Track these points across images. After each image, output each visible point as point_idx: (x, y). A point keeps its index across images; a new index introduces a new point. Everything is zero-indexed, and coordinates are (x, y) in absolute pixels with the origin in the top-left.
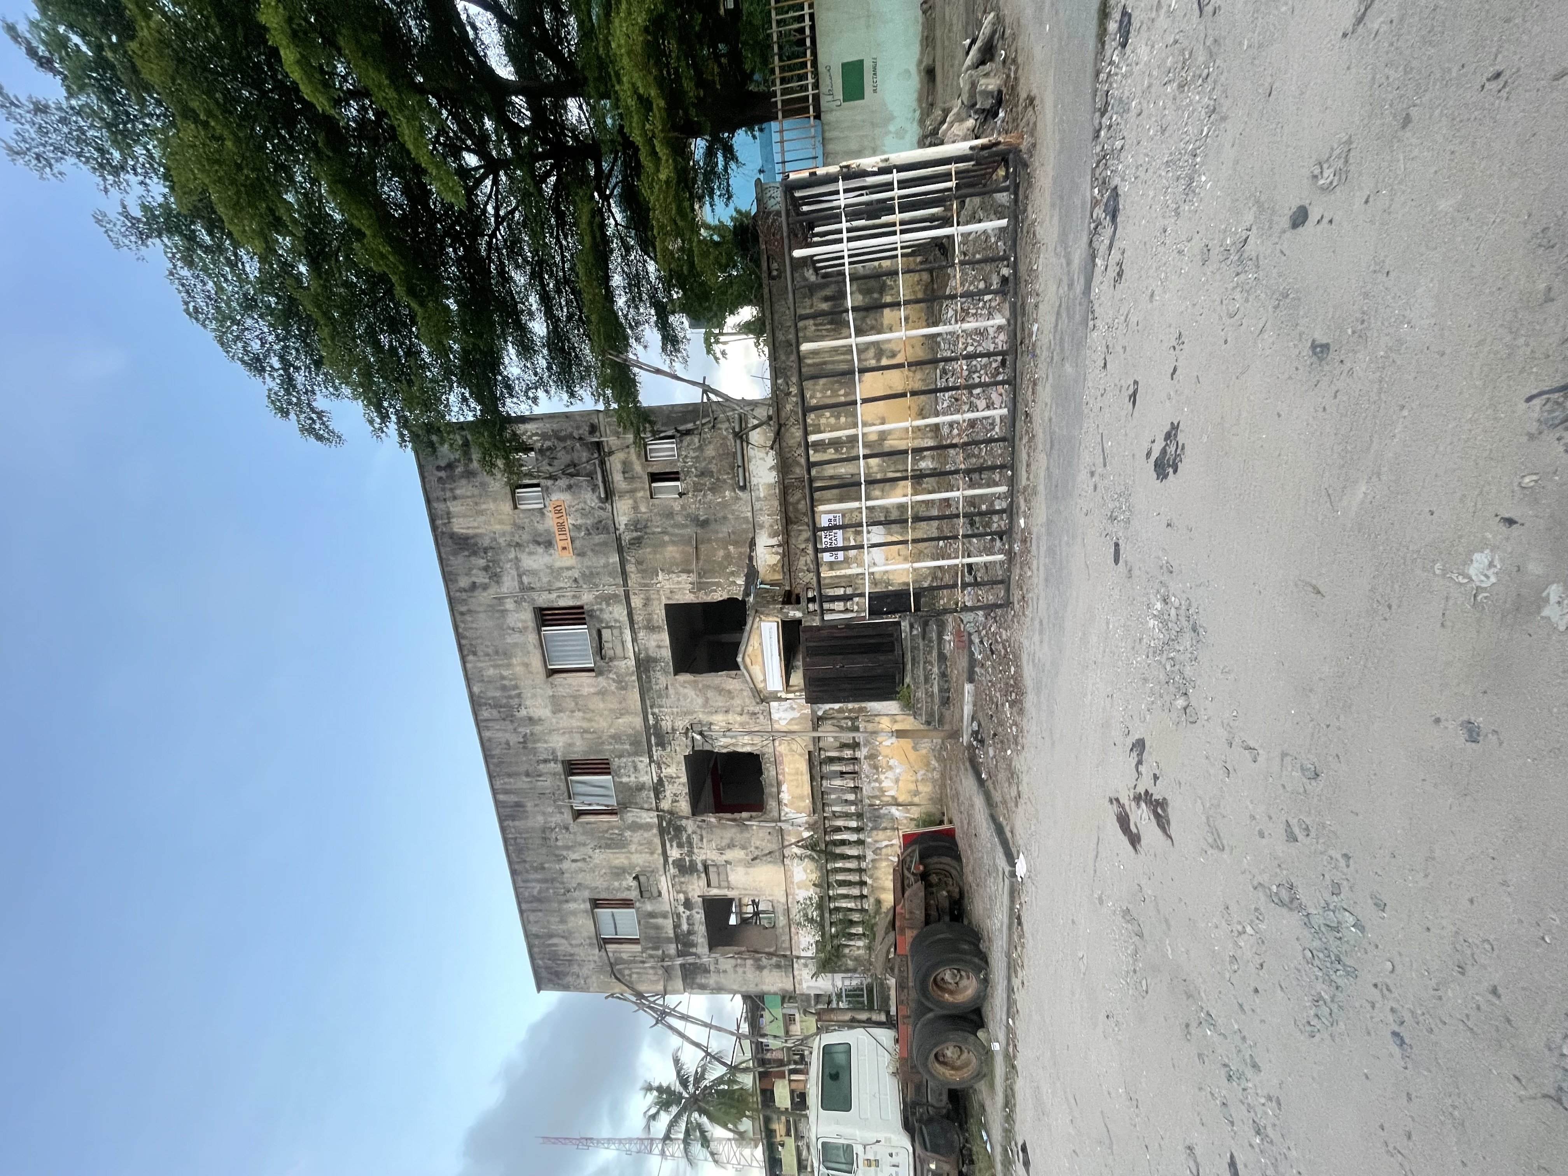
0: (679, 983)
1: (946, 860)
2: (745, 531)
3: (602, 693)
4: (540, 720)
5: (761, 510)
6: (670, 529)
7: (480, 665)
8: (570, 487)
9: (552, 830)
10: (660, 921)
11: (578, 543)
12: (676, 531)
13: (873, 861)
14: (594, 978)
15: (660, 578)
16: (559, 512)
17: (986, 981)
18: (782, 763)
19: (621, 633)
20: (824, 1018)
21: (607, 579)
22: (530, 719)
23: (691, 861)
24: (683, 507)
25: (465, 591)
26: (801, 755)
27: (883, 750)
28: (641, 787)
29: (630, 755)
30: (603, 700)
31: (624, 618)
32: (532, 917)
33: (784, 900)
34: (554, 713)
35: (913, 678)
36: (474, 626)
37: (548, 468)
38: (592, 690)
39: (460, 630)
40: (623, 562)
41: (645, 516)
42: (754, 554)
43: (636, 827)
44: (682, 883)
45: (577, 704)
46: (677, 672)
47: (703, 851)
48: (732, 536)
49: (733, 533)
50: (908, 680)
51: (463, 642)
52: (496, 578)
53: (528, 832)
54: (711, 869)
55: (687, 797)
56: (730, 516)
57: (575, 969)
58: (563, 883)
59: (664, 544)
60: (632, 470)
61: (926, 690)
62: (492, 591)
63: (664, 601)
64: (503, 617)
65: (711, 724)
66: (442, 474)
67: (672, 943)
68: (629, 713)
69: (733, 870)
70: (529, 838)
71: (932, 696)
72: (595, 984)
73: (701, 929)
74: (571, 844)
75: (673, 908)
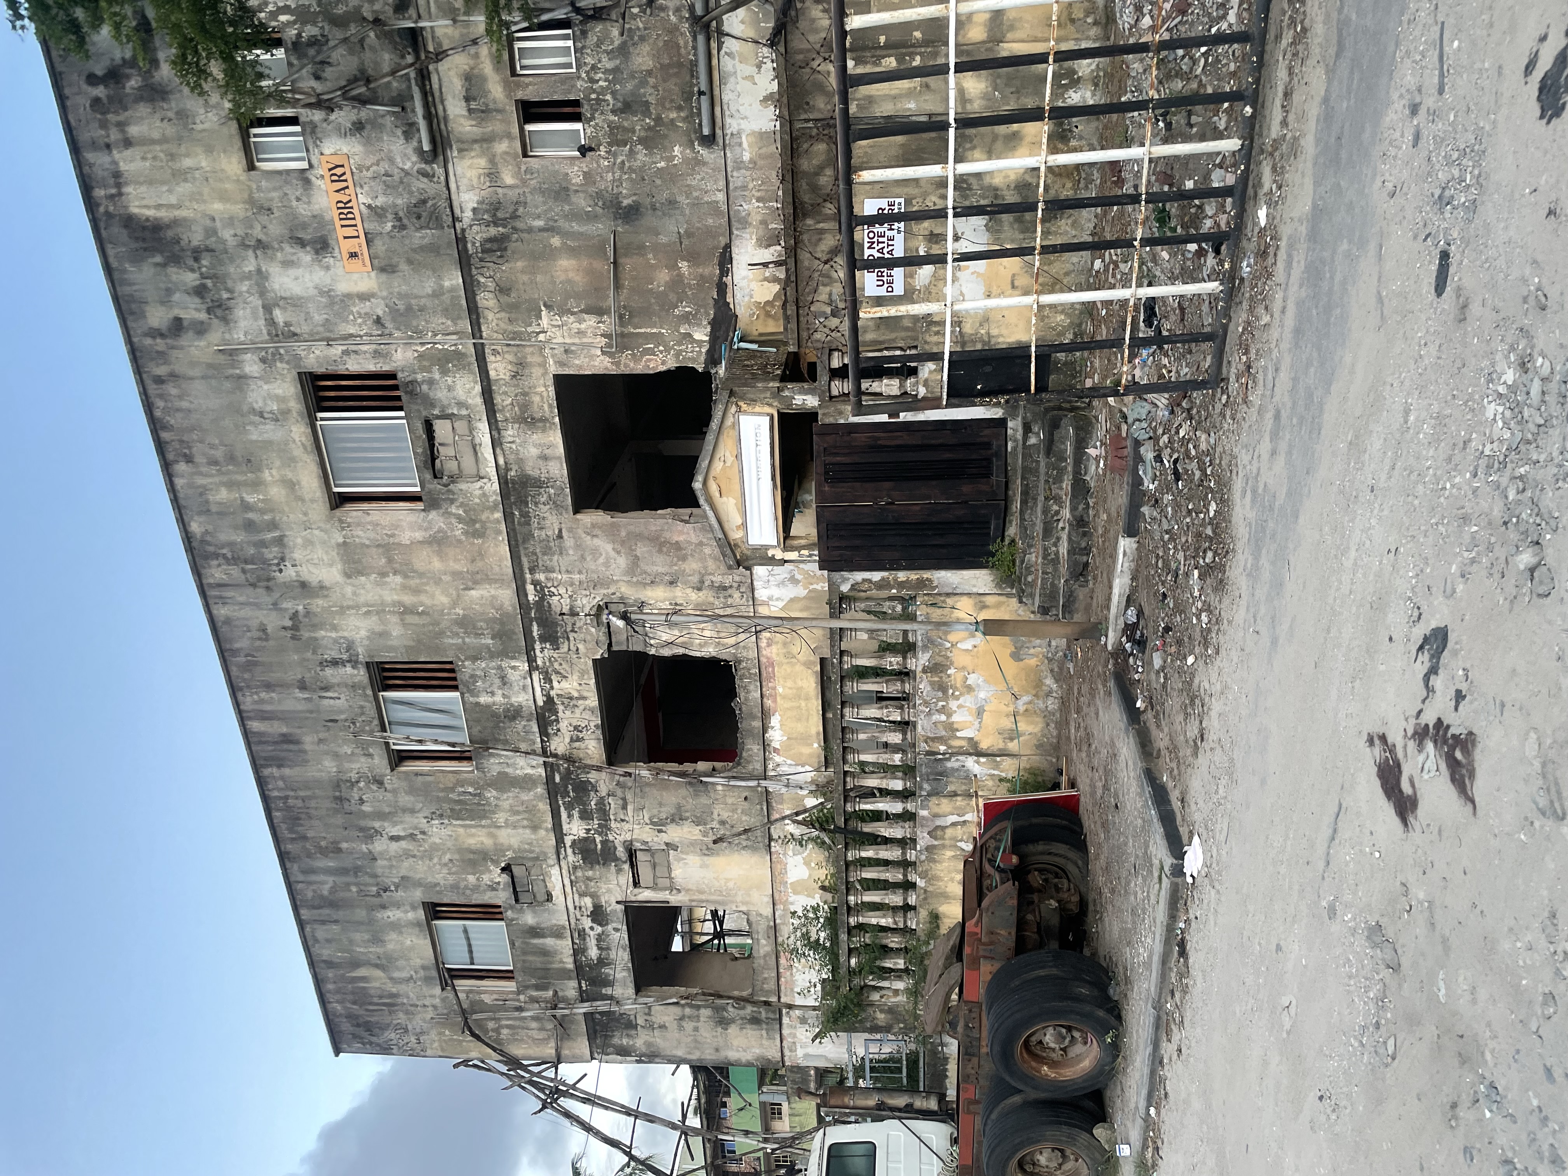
0: (582, 1046)
1: (1061, 848)
2: (710, 233)
3: (438, 541)
4: (322, 587)
5: (744, 187)
6: (561, 223)
7: (200, 481)
8: (358, 127)
9: (353, 784)
10: (549, 942)
11: (380, 246)
12: (576, 227)
13: (929, 849)
14: (433, 1034)
15: (545, 322)
16: (340, 179)
17: (1115, 1050)
18: (771, 677)
19: (471, 429)
20: (833, 1102)
21: (439, 321)
22: (303, 585)
23: (604, 843)
24: (588, 177)
25: (162, 335)
26: (808, 665)
27: (959, 658)
28: (514, 714)
29: (492, 656)
30: (440, 554)
31: (477, 401)
32: (321, 932)
33: (767, 911)
34: (348, 575)
35: (1023, 528)
36: (184, 404)
37: (313, 83)
38: (419, 535)
39: (158, 413)
40: (470, 288)
41: (512, 194)
42: (728, 280)
43: (505, 782)
44: (589, 879)
45: (390, 561)
46: (578, 507)
47: (626, 826)
48: (686, 242)
49: (689, 234)
50: (1012, 531)
51: (165, 435)
52: (221, 310)
53: (307, 788)
54: (641, 857)
55: (599, 732)
56: (682, 199)
57: (401, 1018)
58: (375, 876)
59: (550, 254)
60: (486, 93)
61: (1045, 549)
62: (215, 337)
63: (553, 369)
64: (240, 389)
65: (643, 601)
66: (100, 91)
67: (570, 978)
68: (489, 580)
69: (679, 860)
70: (310, 798)
71: (1056, 561)
72: (436, 1045)
73: (621, 957)
74: (387, 810)
75: (573, 921)
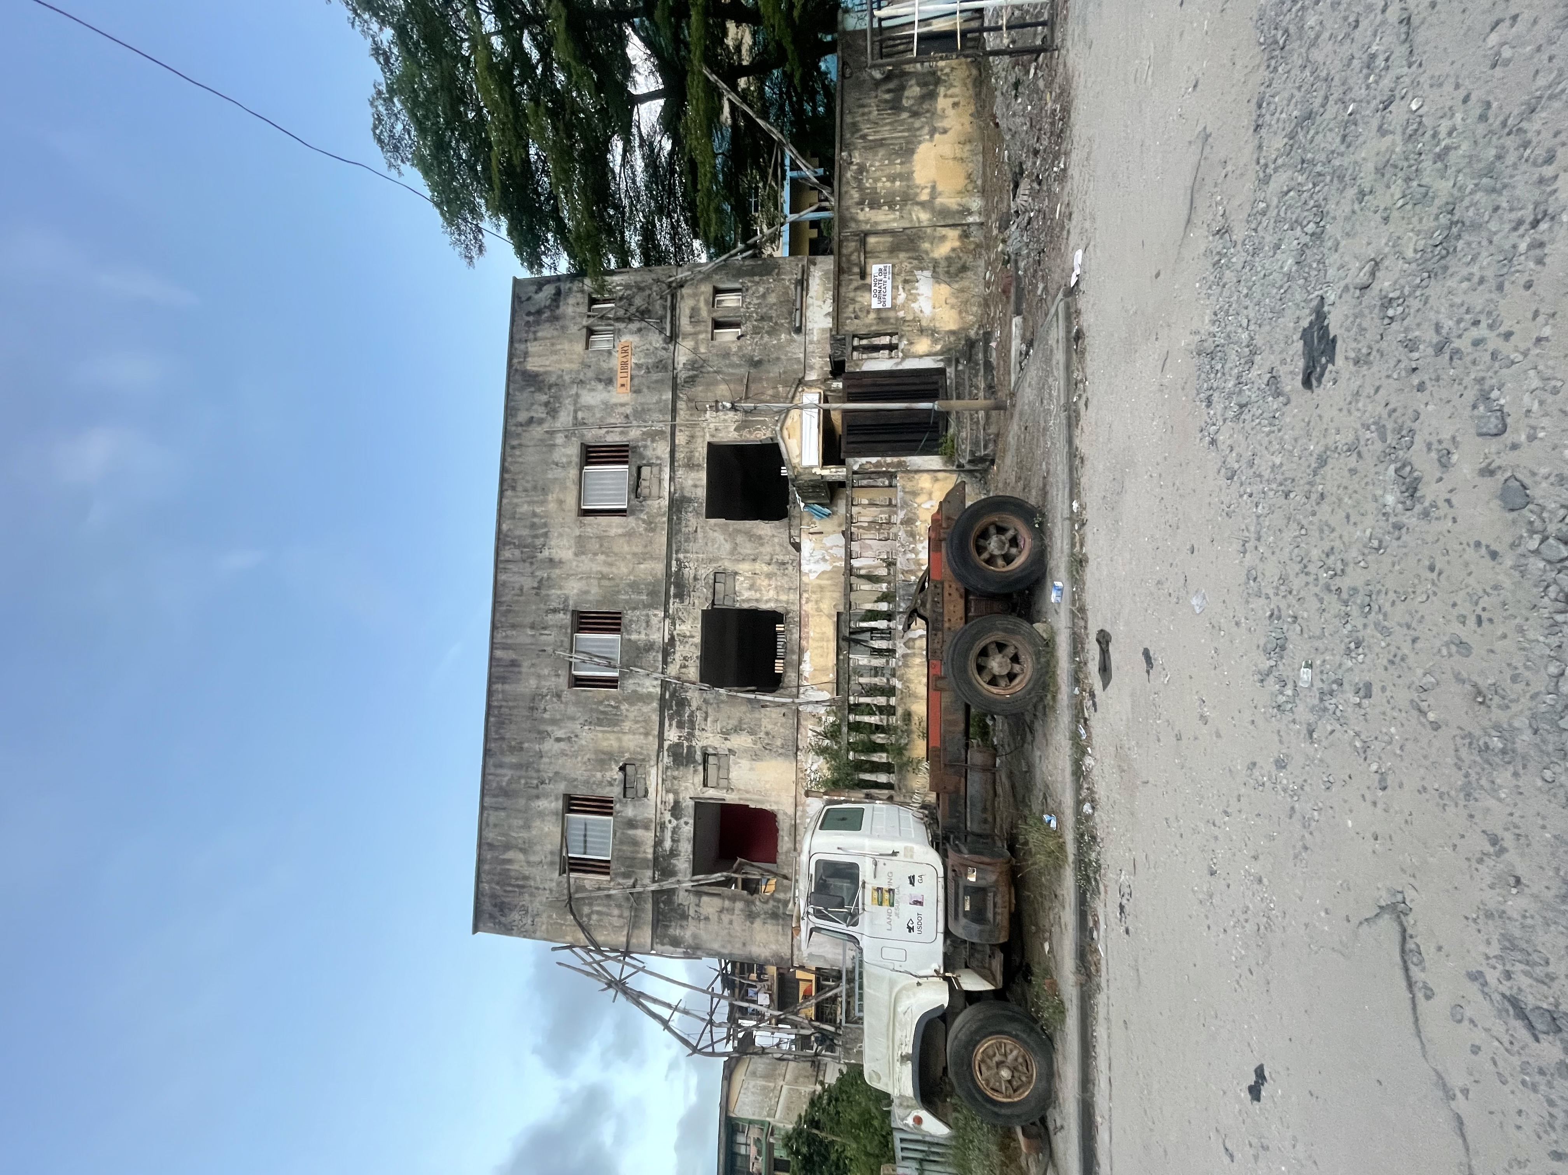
0: (645, 935)
2: (795, 372)
3: (630, 535)
4: (561, 562)
5: (813, 352)
6: (725, 369)
7: (515, 500)
8: (640, 330)
9: (543, 696)
10: (640, 833)
11: (636, 381)
12: (730, 370)
15: (708, 415)
16: (626, 351)
18: (806, 625)
19: (660, 470)
21: (656, 416)
22: (551, 560)
23: (689, 747)
24: (740, 348)
25: (521, 425)
26: (829, 616)
28: (649, 647)
29: (645, 607)
30: (628, 542)
31: (667, 456)
33: (790, 811)
34: (576, 555)
36: (520, 460)
38: (620, 531)
39: (507, 464)
40: (675, 399)
41: (703, 357)
43: (635, 698)
44: (674, 778)
45: (601, 546)
46: (709, 515)
47: (705, 734)
48: (782, 376)
49: (785, 372)
51: (506, 476)
52: (553, 412)
53: (515, 700)
54: (711, 760)
55: (698, 661)
56: (783, 357)
57: (526, 900)
58: (538, 771)
59: (716, 383)
60: (699, 315)
62: (547, 425)
63: (708, 438)
64: (551, 451)
65: (736, 573)
66: (531, 319)
67: (648, 867)
68: (652, 558)
69: (736, 763)
70: (514, 707)
71: (978, 423)
72: (544, 927)
73: (686, 848)
74: (558, 717)
75: (658, 815)
